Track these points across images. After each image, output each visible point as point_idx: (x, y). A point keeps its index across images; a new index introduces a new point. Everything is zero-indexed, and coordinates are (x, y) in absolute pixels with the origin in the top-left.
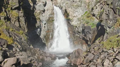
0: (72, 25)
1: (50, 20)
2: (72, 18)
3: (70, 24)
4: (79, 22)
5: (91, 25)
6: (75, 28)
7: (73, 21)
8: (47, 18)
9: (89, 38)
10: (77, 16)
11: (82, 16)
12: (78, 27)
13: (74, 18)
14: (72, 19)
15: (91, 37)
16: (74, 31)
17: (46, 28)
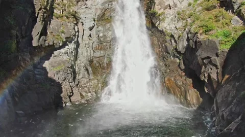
0: (162, 32)
1: (105, 17)
2: (162, 10)
3: (157, 27)
4: (180, 25)
5: (220, 38)
6: (168, 38)
7: (163, 19)
8: (99, 12)
9: (209, 76)
10: (176, 6)
11: (190, 5)
12: (176, 37)
13: (167, 11)
14: (163, 13)
15: (214, 76)
16: (166, 47)
17: (94, 39)
